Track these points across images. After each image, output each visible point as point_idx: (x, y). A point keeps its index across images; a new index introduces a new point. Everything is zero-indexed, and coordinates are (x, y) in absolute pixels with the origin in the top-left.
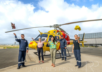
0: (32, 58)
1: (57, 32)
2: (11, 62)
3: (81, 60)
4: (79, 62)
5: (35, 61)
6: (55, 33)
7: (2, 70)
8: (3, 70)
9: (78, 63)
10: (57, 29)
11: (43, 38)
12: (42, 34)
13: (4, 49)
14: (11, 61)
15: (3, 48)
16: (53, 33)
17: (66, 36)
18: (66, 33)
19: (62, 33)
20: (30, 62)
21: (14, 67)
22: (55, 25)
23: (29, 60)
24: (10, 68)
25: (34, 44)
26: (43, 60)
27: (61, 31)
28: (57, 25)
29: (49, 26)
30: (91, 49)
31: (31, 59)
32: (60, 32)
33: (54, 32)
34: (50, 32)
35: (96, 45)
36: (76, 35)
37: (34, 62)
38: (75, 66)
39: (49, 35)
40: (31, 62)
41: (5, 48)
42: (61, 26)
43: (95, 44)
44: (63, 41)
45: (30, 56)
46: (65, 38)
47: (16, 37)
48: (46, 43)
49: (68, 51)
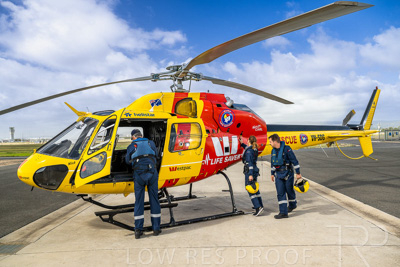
1: (177, 103)
16: (146, 108)
17: (227, 119)
19: (201, 103)
32: (196, 98)
48: (77, 162)
49: (231, 191)
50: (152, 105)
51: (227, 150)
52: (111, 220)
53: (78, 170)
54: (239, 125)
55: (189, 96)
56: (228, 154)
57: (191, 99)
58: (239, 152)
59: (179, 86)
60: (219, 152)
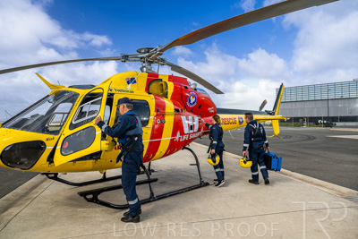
17: (193, 100)
22: (140, 51)
27: (171, 78)
32: (165, 79)
42: (160, 52)
43: (325, 118)
46: (185, 107)
48: (56, 137)
49: (197, 164)
50: (128, 83)
51: (191, 127)
52: (95, 200)
53: (59, 147)
54: (200, 107)
55: (160, 77)
56: (191, 131)
57: (161, 80)
58: (199, 130)
59: (149, 67)
60: (186, 130)
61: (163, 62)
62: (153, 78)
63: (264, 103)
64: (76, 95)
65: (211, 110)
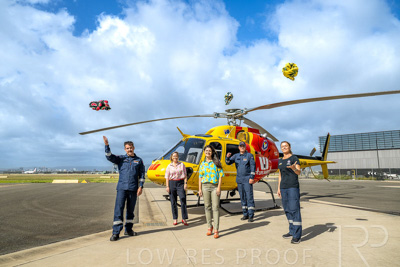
0: (158, 213)
1: (237, 132)
2: (93, 224)
3: (300, 220)
4: (296, 223)
5: (164, 220)
6: (227, 136)
7: (63, 244)
8: (67, 244)
9: (291, 227)
10: (238, 122)
11: (192, 150)
12: (187, 140)
13: (80, 185)
14: (93, 220)
15: (76, 181)
16: (223, 136)
17: (265, 145)
18: (264, 135)
19: (251, 134)
20: (148, 224)
21: (101, 236)
22: (228, 111)
23: (148, 217)
24: (88, 239)
25: (163, 170)
26: (185, 217)
27: (250, 130)
28: (234, 110)
29: (212, 113)
30: (358, 187)
31: (155, 217)
32: (246, 131)
33: (227, 132)
34: (211, 132)
35: (380, 174)
36: (284, 144)
37: (161, 224)
38: (285, 236)
39: (208, 141)
40: (153, 225)
41: (84, 182)
42: (246, 113)
43: (374, 170)
44: (245, 160)
45: (154, 206)
46: (261, 150)
47: (108, 149)
49: (272, 192)
50: (225, 133)
54: (269, 151)
55: (243, 129)
56: (265, 169)
59: (234, 122)
60: (262, 168)
61: (241, 118)
62: (239, 130)
63: (314, 151)
64: (204, 141)
65: (276, 154)
